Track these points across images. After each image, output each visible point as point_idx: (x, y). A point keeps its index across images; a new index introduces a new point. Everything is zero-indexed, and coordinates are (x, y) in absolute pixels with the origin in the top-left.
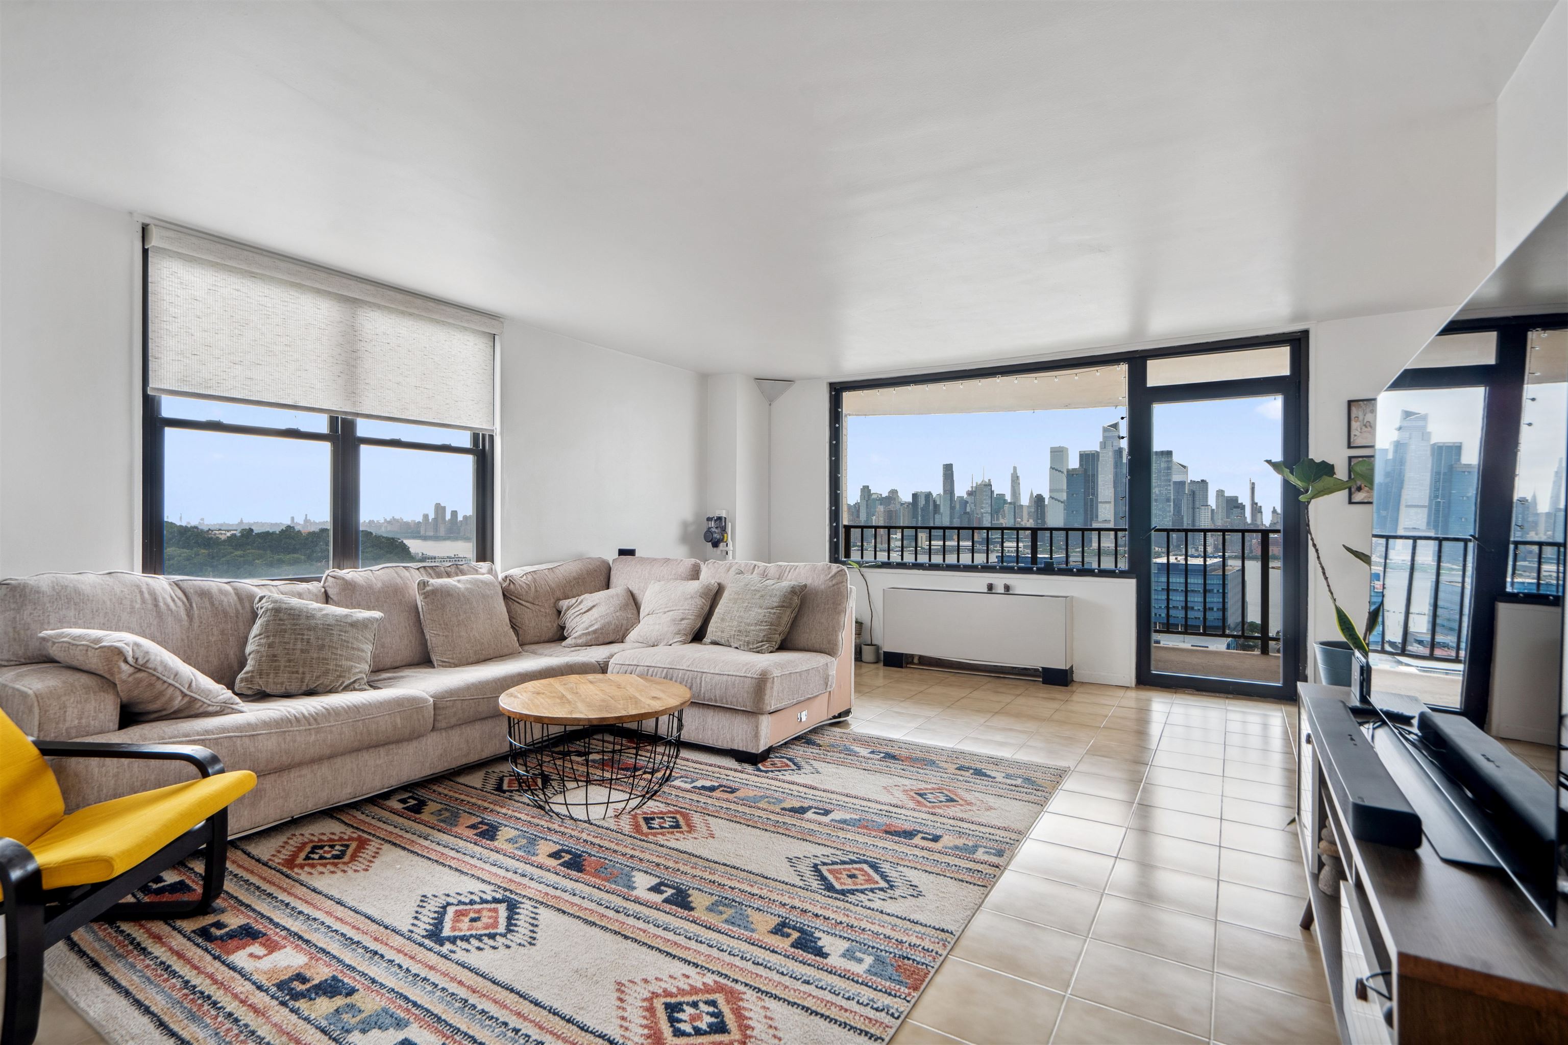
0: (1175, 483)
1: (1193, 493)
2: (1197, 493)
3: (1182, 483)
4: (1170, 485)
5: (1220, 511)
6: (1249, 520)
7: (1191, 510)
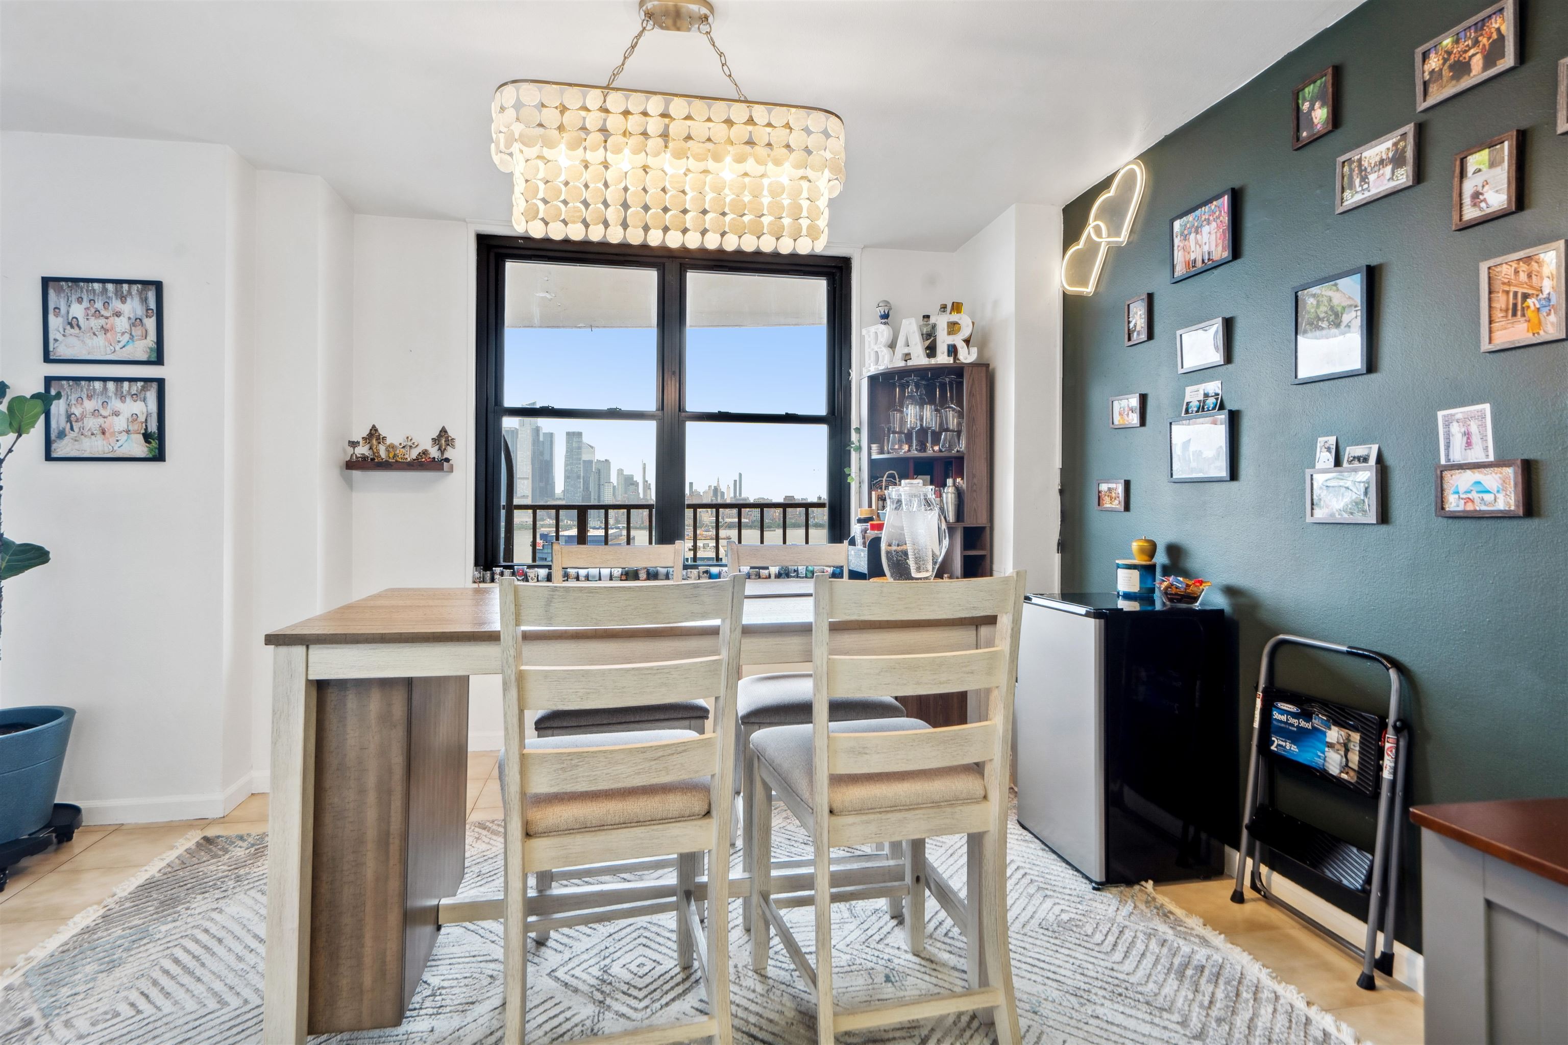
0: (584, 461)
1: (599, 471)
2: (602, 471)
3: (591, 462)
4: (580, 464)
5: (620, 487)
6: (641, 496)
7: (597, 486)
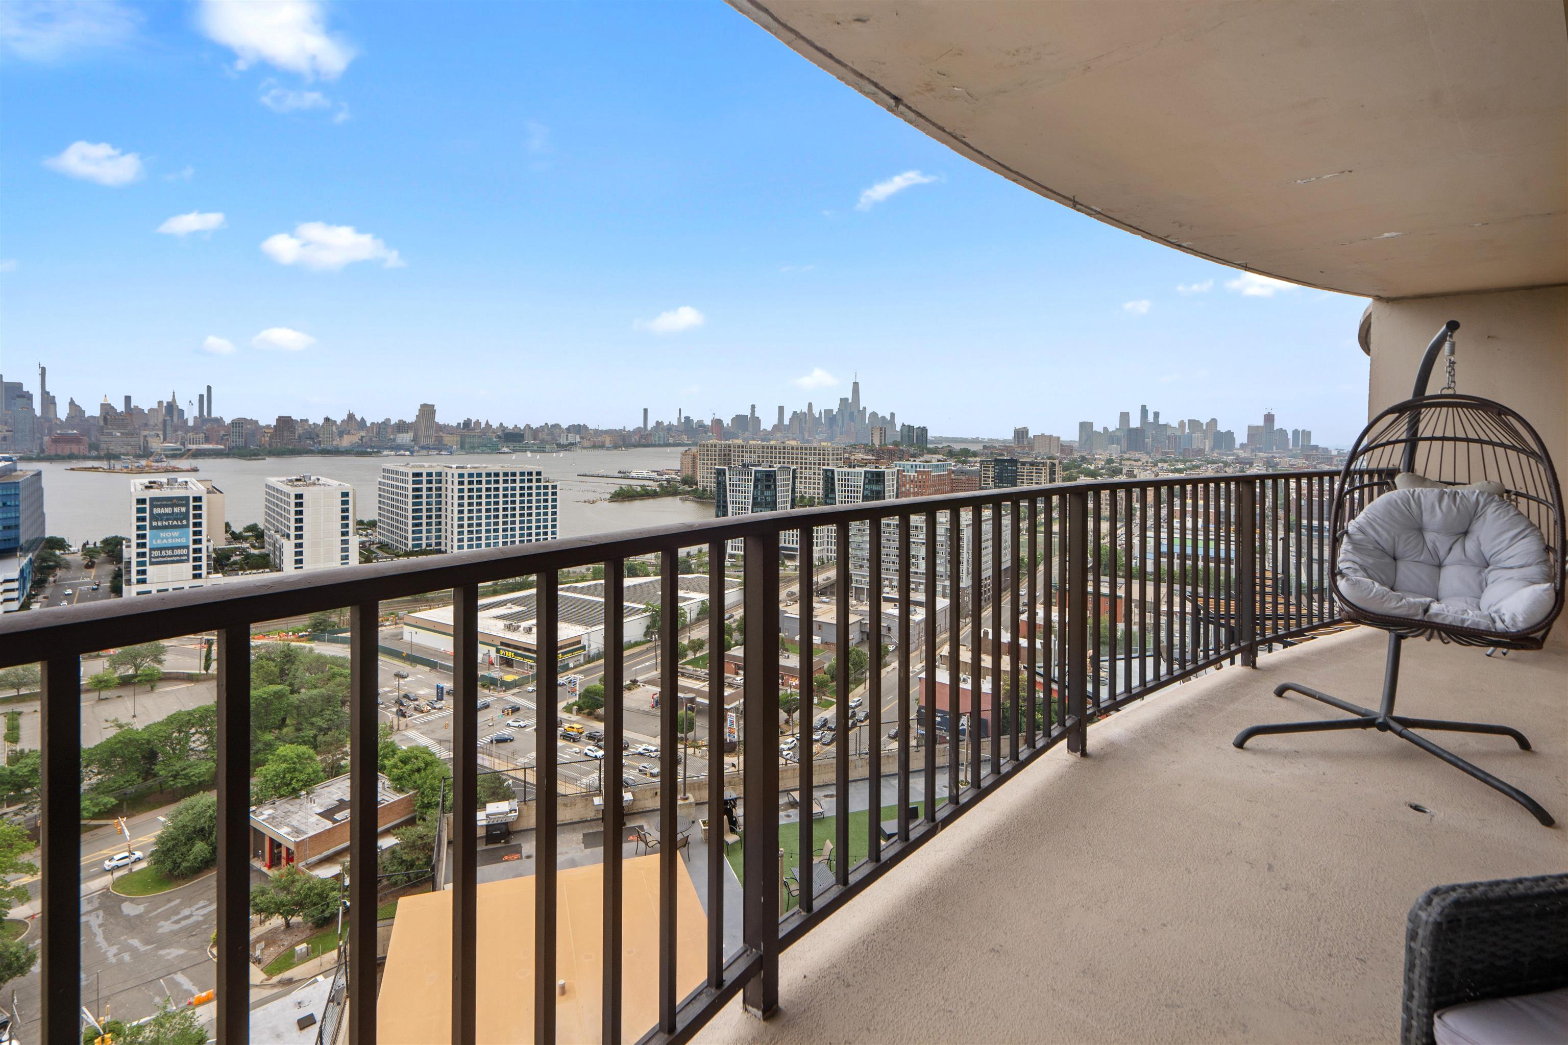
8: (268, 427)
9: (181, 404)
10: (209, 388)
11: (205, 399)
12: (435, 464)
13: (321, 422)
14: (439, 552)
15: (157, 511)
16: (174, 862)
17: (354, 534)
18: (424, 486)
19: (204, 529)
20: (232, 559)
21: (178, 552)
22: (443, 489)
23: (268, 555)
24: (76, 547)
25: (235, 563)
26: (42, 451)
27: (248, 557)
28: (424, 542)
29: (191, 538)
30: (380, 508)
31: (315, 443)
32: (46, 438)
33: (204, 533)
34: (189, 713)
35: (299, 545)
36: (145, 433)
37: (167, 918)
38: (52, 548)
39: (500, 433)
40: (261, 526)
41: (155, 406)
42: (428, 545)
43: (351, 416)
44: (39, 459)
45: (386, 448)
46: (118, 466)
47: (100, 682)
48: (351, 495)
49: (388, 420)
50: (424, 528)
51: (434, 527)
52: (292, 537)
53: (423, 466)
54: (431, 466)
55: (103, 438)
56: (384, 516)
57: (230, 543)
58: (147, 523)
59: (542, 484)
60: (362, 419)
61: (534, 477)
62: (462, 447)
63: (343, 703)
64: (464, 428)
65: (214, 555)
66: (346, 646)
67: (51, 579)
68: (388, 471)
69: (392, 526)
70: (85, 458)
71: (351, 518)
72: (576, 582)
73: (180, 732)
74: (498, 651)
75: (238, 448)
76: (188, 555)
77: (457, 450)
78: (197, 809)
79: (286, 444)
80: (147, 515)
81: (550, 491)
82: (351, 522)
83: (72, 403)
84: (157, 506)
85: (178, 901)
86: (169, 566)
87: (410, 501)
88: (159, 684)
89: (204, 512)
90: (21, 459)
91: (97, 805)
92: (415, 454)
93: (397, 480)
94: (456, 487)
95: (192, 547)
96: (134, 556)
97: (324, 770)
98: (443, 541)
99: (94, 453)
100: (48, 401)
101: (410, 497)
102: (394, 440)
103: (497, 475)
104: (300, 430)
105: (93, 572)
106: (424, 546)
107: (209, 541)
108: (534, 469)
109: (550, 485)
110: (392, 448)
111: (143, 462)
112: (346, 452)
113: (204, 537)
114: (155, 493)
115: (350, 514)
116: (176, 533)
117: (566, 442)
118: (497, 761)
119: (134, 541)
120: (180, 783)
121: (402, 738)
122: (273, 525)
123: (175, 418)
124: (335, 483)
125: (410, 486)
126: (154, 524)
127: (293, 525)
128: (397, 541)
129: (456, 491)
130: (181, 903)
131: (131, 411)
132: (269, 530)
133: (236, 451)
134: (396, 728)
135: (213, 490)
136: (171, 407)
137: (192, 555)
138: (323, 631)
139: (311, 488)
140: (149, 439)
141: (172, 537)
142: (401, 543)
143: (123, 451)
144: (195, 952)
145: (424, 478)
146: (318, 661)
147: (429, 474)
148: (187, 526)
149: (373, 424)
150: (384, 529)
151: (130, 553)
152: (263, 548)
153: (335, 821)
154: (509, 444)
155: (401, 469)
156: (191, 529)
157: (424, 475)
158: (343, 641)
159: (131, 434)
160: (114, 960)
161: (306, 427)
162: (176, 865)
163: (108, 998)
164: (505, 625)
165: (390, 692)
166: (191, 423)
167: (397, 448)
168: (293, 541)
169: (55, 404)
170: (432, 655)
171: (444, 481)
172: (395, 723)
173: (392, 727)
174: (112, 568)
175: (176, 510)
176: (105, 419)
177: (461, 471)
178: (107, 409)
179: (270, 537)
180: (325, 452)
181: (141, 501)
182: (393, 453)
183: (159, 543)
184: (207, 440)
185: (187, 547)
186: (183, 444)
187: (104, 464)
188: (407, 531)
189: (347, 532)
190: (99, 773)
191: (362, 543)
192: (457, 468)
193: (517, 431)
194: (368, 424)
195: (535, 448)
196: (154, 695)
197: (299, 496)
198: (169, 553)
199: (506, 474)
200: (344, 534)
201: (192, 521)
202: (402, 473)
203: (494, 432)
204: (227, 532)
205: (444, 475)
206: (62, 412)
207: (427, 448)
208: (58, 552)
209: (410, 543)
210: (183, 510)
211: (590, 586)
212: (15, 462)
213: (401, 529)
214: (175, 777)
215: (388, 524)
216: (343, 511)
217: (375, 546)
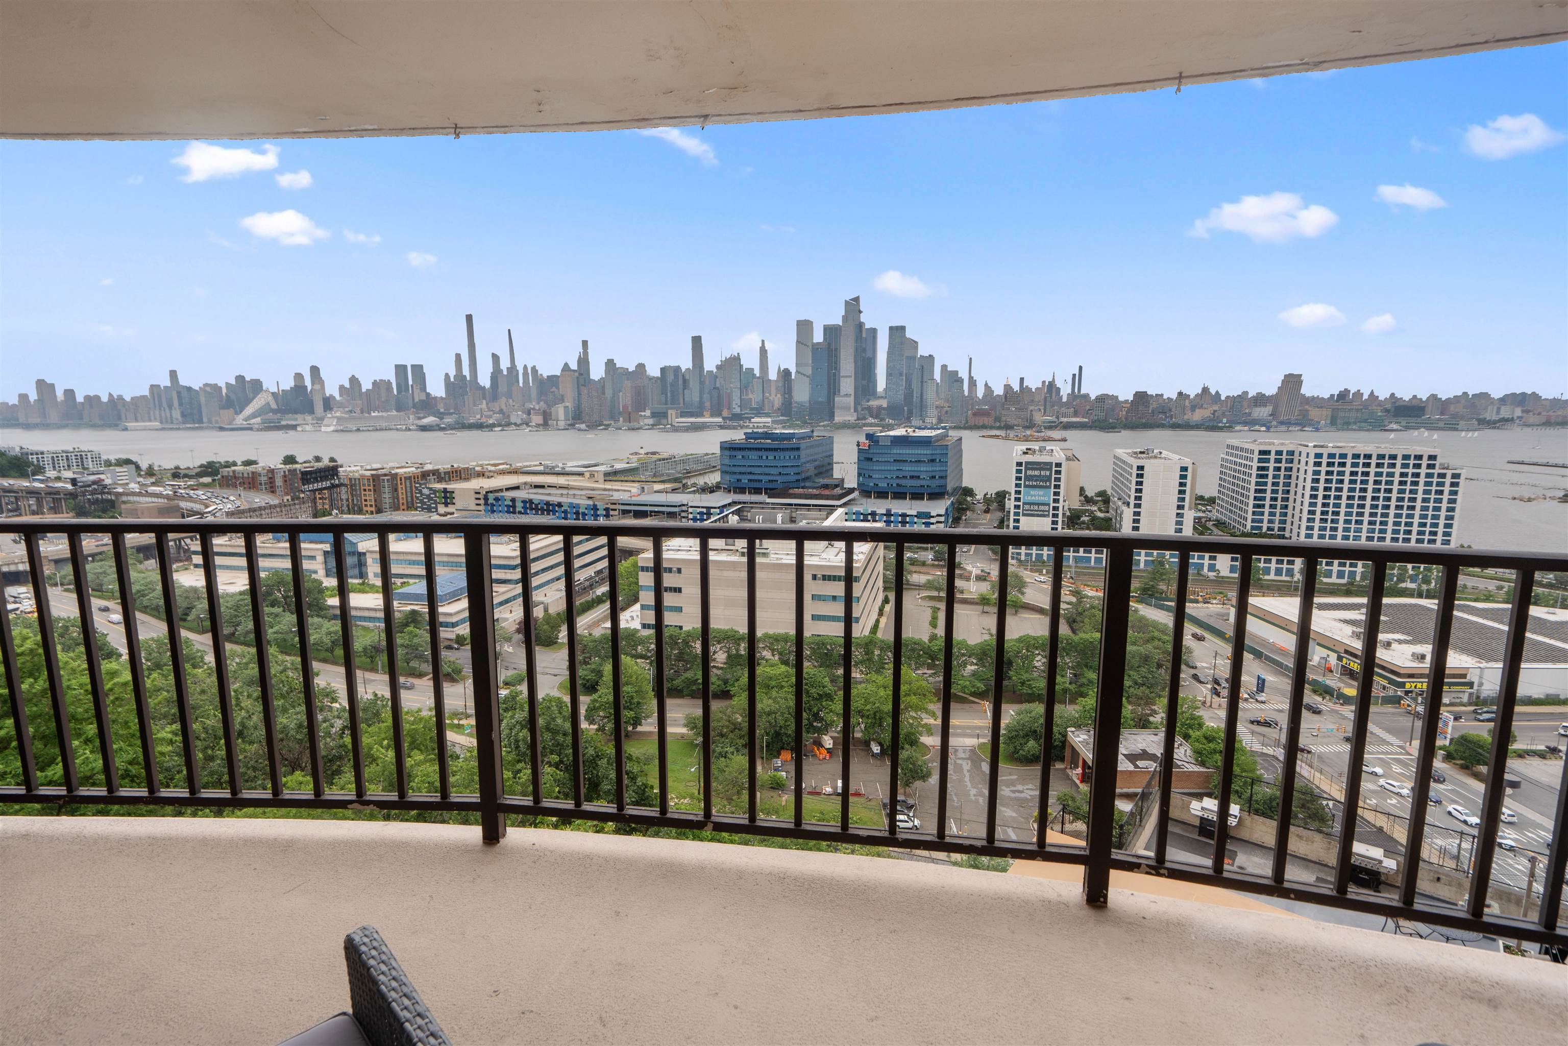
0: (908, 357)
1: (922, 368)
2: (925, 367)
3: (914, 358)
4: (903, 360)
5: (944, 384)
6: (966, 393)
7: (920, 384)
8: (1126, 401)
9: (1059, 383)
10: (1081, 368)
11: (1077, 378)
12: (1287, 442)
13: (1174, 396)
14: (1283, 537)
15: (1029, 473)
16: (1015, 747)
17: (1190, 509)
18: (1272, 465)
19: (1062, 491)
20: (1082, 519)
21: (1042, 508)
22: (1295, 470)
23: (1111, 519)
24: (980, 497)
25: (1083, 523)
26: (967, 422)
27: (1094, 518)
28: (1265, 526)
29: (1052, 497)
30: (1220, 485)
31: (1166, 417)
32: (970, 412)
33: (1062, 494)
34: (1035, 638)
35: (1137, 514)
36: (1031, 408)
37: (1008, 786)
38: (966, 495)
39: (1388, 406)
40: (1109, 492)
41: (1040, 385)
42: (1269, 529)
43: (1205, 390)
44: (965, 428)
45: (1239, 423)
46: (1012, 434)
47: (984, 599)
48: (1190, 470)
49: (1246, 393)
50: (1267, 510)
51: (1278, 511)
52: (1132, 505)
53: (1273, 444)
54: (1282, 444)
55: (1004, 412)
56: (1223, 494)
57: (1083, 505)
58: (1022, 482)
59: (1436, 471)
60: (1217, 392)
61: (1424, 462)
62: (1333, 422)
63: (1159, 666)
64: (1337, 401)
65: (1068, 514)
66: (1171, 614)
67: (964, 518)
68: (1233, 447)
69: (1231, 504)
70: (992, 428)
71: (1188, 492)
72: (1476, 600)
73: (1028, 650)
74: (1340, 658)
75: (1099, 421)
76: (1049, 511)
77: (1325, 426)
78: (1033, 714)
79: (1140, 418)
80: (1023, 475)
81: (1448, 481)
82: (1187, 497)
83: (986, 385)
84: (1030, 469)
85: (1015, 777)
86: (1035, 518)
87: (1253, 480)
88: (1020, 610)
89: (1063, 476)
90: (951, 428)
91: (973, 686)
92: (1272, 430)
93: (1241, 457)
94: (1311, 468)
95: (1052, 505)
96: (1012, 507)
97: (1133, 720)
98: (1288, 526)
99: (998, 424)
100: (973, 383)
101: (1254, 476)
102: (1250, 414)
103: (1369, 456)
104: (1153, 405)
105: (988, 516)
106: (1264, 530)
107: (1064, 501)
108: (1426, 451)
109: (1449, 473)
110: (1245, 423)
111: (1028, 432)
112: (1197, 427)
113: (1061, 498)
114: (1029, 458)
115: (1188, 489)
116: (1041, 492)
117: (1495, 417)
118: (1318, 775)
119: (1013, 496)
120: (1025, 690)
121: (1214, 716)
122: (1117, 493)
123: (1054, 394)
124: (1176, 457)
125: (1255, 464)
126: (1027, 483)
127: (1133, 494)
128: (1235, 520)
129: (1310, 473)
130: (1017, 780)
131: (1024, 389)
132: (1114, 496)
133: (1097, 424)
134: (1208, 704)
135: (1072, 458)
136: (1051, 387)
137: (1051, 512)
138: (1151, 596)
139: (1152, 461)
140: (1034, 413)
141: (1039, 496)
142: (1240, 523)
143: (1016, 423)
144: (1022, 820)
145: (1272, 457)
146: (1140, 621)
147: (1279, 453)
148: (1049, 487)
149: (1228, 397)
150: (1222, 507)
151: (1010, 504)
152: (1108, 512)
153: (1136, 766)
154: (1401, 419)
155: (1246, 446)
156: (1052, 490)
157: (1273, 453)
158: (1168, 609)
159: (1021, 409)
160: (973, 798)
161: (1161, 401)
162: (1016, 751)
163: (968, 822)
164: (1353, 632)
165: (1207, 668)
166: (1065, 399)
167: (1251, 423)
168: (1132, 509)
169: (976, 386)
170: (1258, 643)
171: (1296, 461)
172: (1209, 699)
173: (1204, 703)
174: (999, 514)
175: (1043, 473)
176: (1006, 397)
177: (1319, 451)
178: (1008, 388)
179: (1114, 503)
180: (1176, 426)
181: (1019, 464)
182: (1246, 428)
183: (1029, 499)
184: (1076, 414)
185: (1049, 505)
186: (1058, 417)
187: (1002, 433)
188: (1246, 512)
189: (1183, 506)
190: (976, 664)
191: (1200, 518)
192: (1315, 446)
193: (1415, 403)
194: (1223, 398)
195: (1441, 425)
196: (1016, 618)
197: (1141, 468)
198: (1036, 508)
199: (1381, 457)
200: (1180, 507)
201: (1053, 483)
202: (1247, 450)
203: (1380, 404)
204: (1081, 495)
205: (1297, 454)
206: (980, 393)
207: (1288, 423)
208: (969, 499)
209: (1249, 524)
210: (1048, 473)
211: (1498, 610)
212: (948, 430)
213: (1241, 509)
214: (1023, 683)
215: (1227, 502)
216: (1181, 484)
217: (1211, 523)
